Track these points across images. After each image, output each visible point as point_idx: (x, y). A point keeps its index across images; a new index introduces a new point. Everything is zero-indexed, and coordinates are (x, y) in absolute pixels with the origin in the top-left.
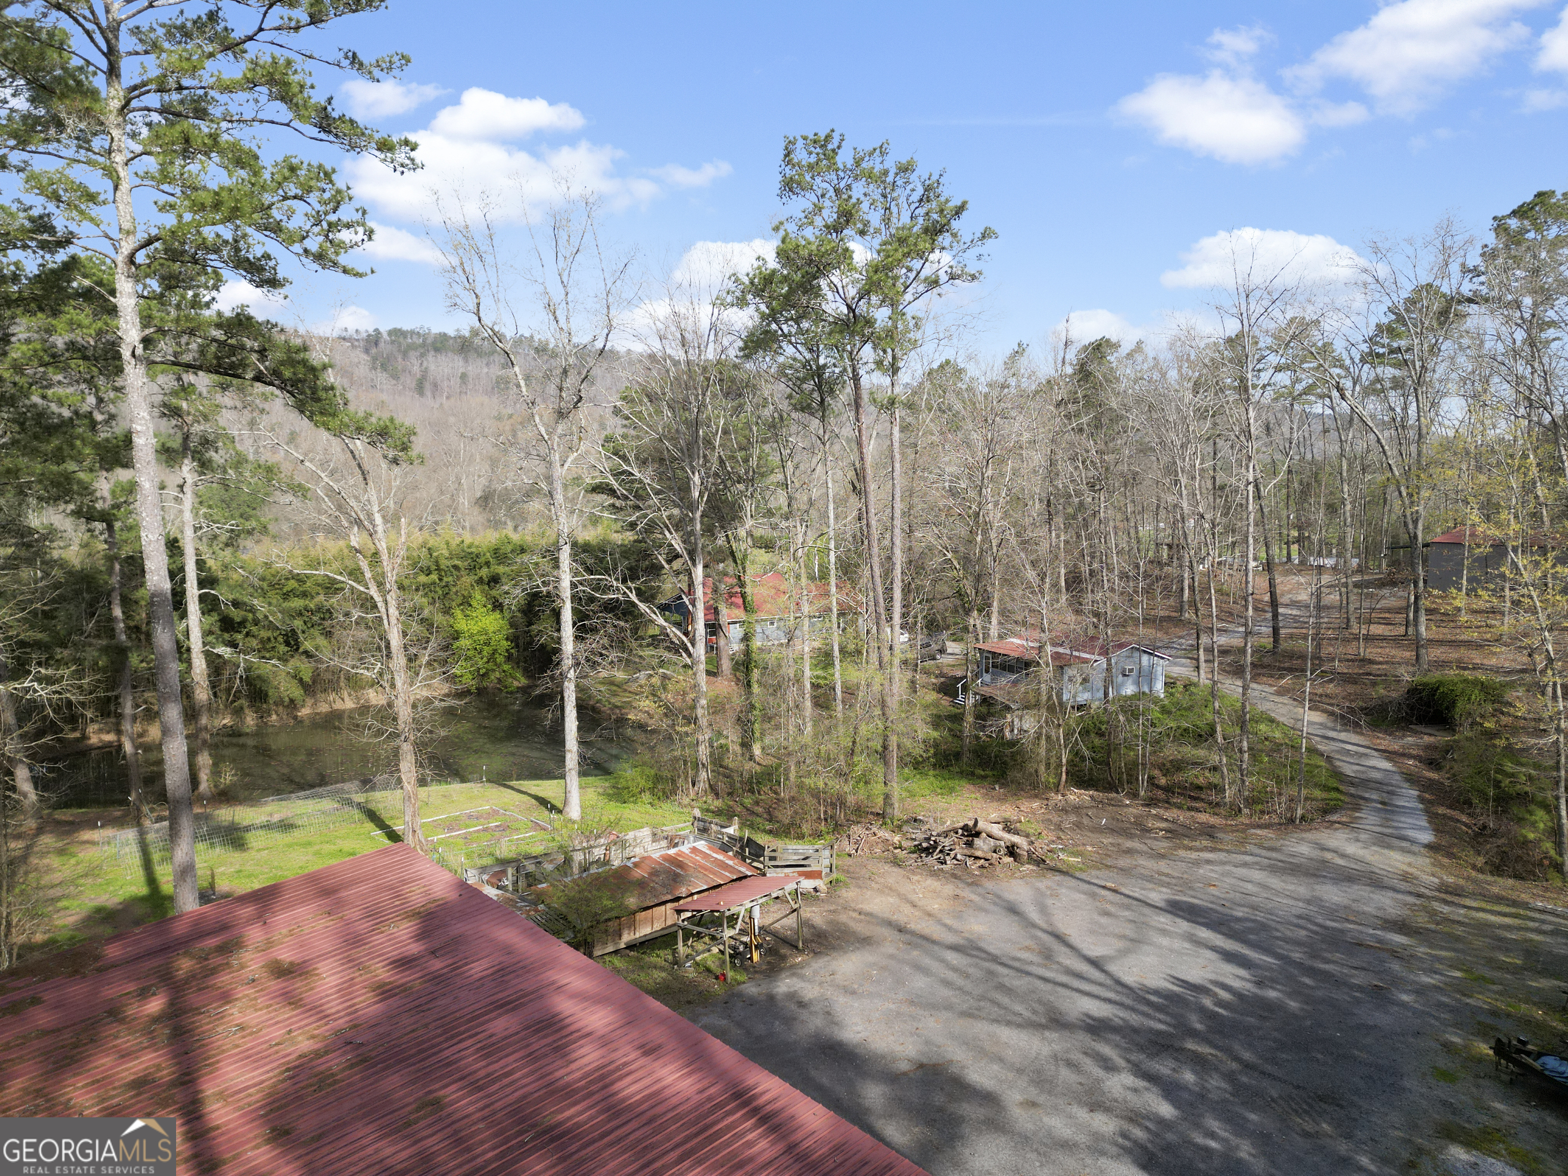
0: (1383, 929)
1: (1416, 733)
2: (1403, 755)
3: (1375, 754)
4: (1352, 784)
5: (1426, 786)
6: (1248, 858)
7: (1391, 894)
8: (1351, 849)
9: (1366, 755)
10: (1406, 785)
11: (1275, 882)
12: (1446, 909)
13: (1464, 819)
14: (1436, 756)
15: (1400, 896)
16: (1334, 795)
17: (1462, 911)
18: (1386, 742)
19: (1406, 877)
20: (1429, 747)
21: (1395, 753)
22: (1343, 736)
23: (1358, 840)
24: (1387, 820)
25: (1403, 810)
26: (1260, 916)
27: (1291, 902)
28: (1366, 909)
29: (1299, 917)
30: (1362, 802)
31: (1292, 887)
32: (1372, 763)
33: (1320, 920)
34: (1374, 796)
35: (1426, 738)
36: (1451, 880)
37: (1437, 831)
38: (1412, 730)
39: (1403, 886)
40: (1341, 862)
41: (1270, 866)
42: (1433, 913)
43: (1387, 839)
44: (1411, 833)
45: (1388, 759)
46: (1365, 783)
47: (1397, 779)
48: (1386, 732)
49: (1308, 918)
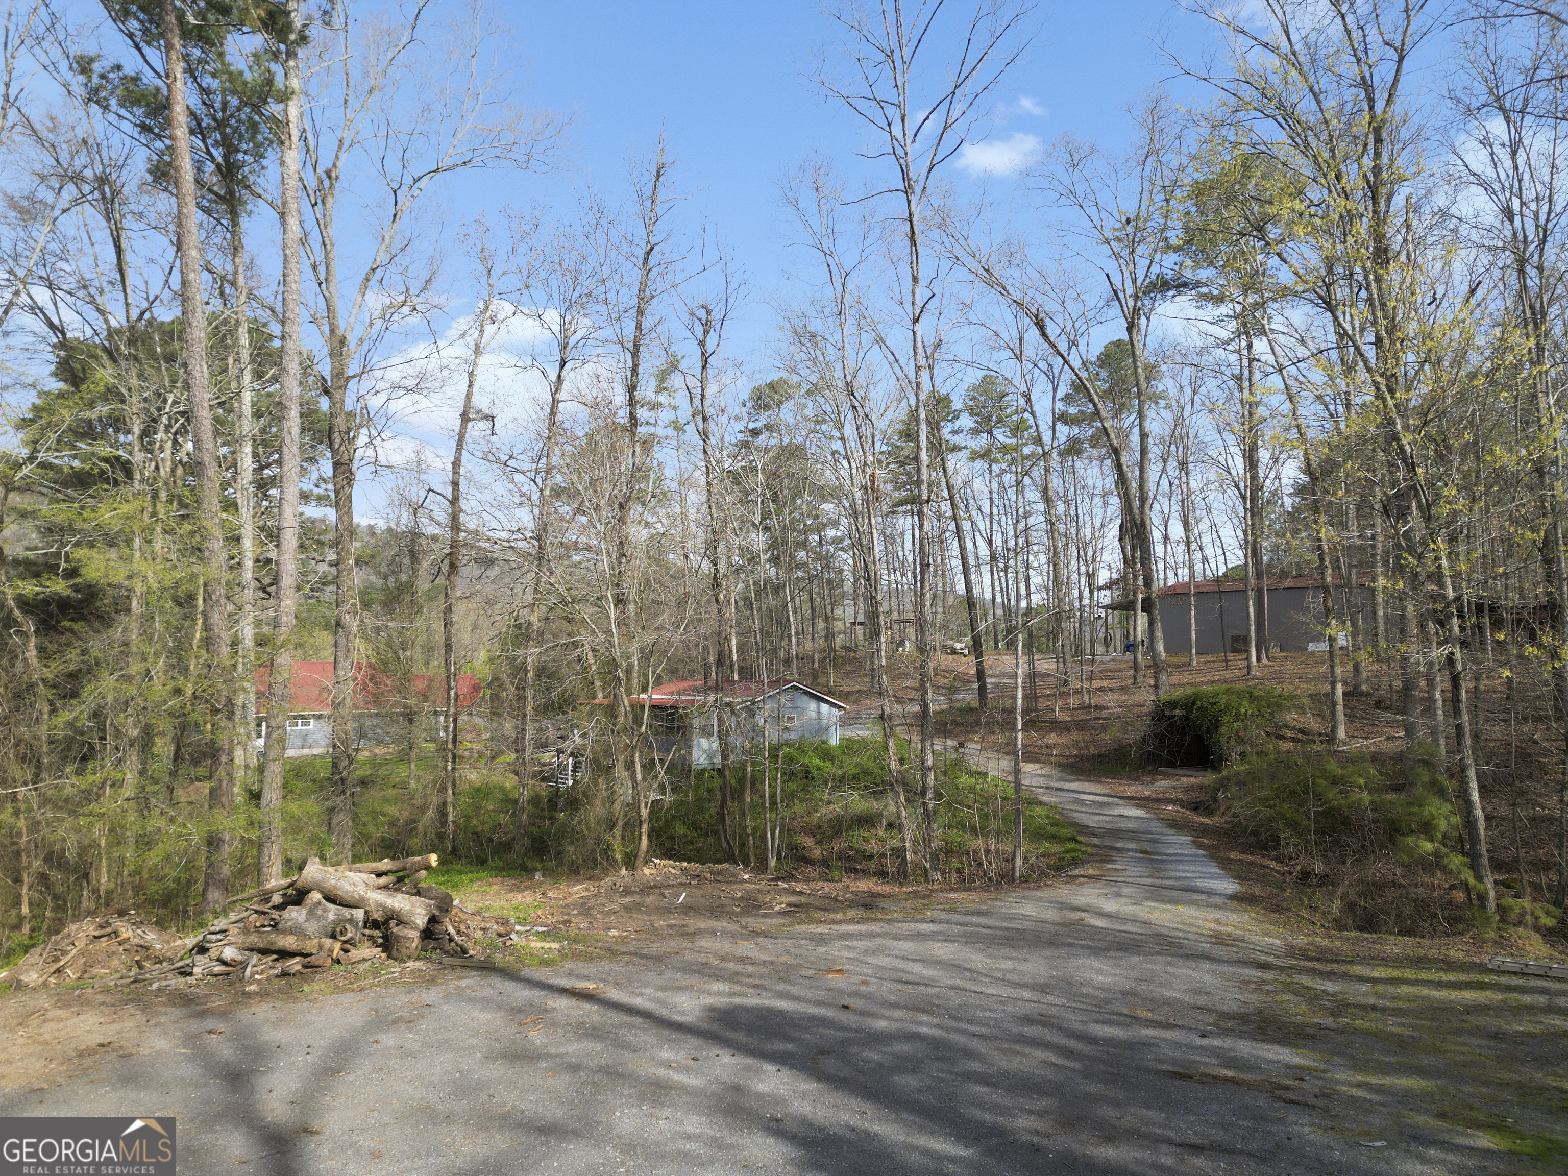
0: (1226, 1033)
1: (1166, 776)
2: (1158, 800)
3: (1120, 802)
4: (1095, 835)
5: (1200, 832)
6: (925, 927)
7: (1207, 965)
8: (1110, 906)
9: (1107, 804)
10: (1173, 831)
11: (977, 958)
12: (1330, 987)
13: (1273, 864)
14: (1203, 797)
15: (1226, 969)
16: (1070, 845)
17: (1365, 988)
18: (1134, 789)
19: (1219, 939)
20: (1188, 789)
21: (1147, 799)
22: (1075, 786)
23: (1119, 895)
24: (1158, 870)
25: (1179, 859)
26: (927, 1026)
27: (1005, 991)
28: (1168, 993)
29: (1028, 1020)
30: (1112, 853)
31: (1009, 965)
32: (1116, 812)
33: (1074, 1021)
34: (1132, 846)
35: (1184, 779)
36: (1301, 940)
37: (1239, 878)
38: (1162, 773)
39: (1222, 952)
40: (1100, 923)
41: (964, 935)
42: (1313, 997)
43: (1166, 892)
44: (1200, 883)
45: (1138, 806)
46: (1115, 833)
47: (1156, 827)
48: (1129, 778)
49: (1045, 1021)
